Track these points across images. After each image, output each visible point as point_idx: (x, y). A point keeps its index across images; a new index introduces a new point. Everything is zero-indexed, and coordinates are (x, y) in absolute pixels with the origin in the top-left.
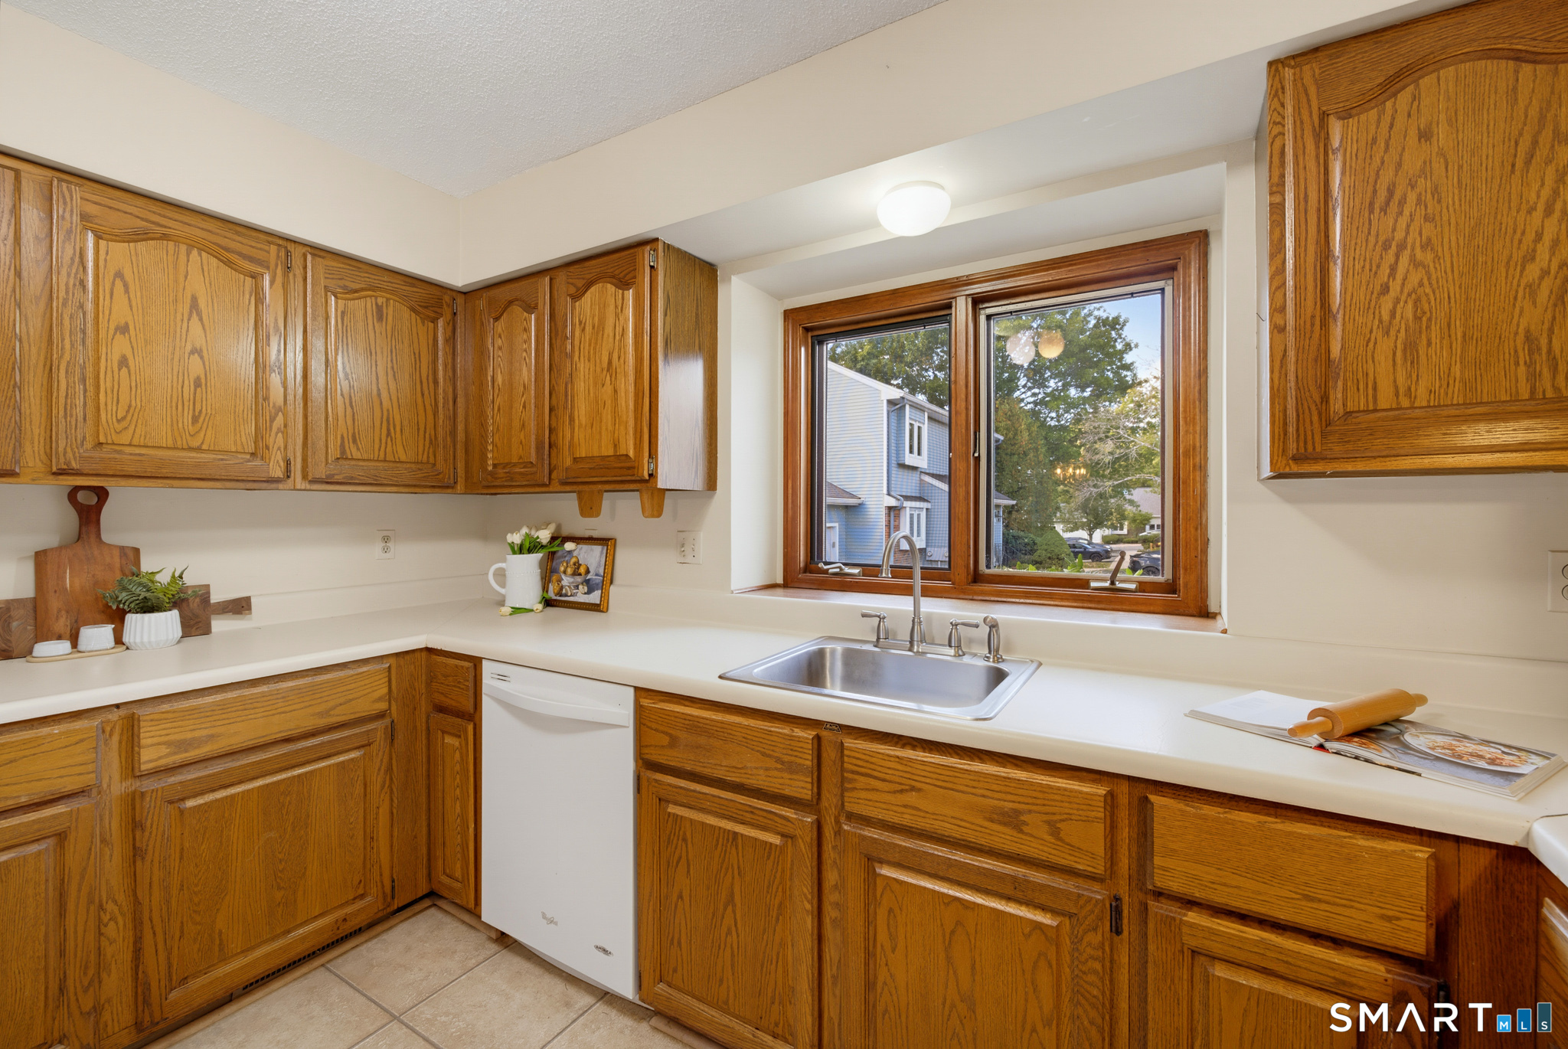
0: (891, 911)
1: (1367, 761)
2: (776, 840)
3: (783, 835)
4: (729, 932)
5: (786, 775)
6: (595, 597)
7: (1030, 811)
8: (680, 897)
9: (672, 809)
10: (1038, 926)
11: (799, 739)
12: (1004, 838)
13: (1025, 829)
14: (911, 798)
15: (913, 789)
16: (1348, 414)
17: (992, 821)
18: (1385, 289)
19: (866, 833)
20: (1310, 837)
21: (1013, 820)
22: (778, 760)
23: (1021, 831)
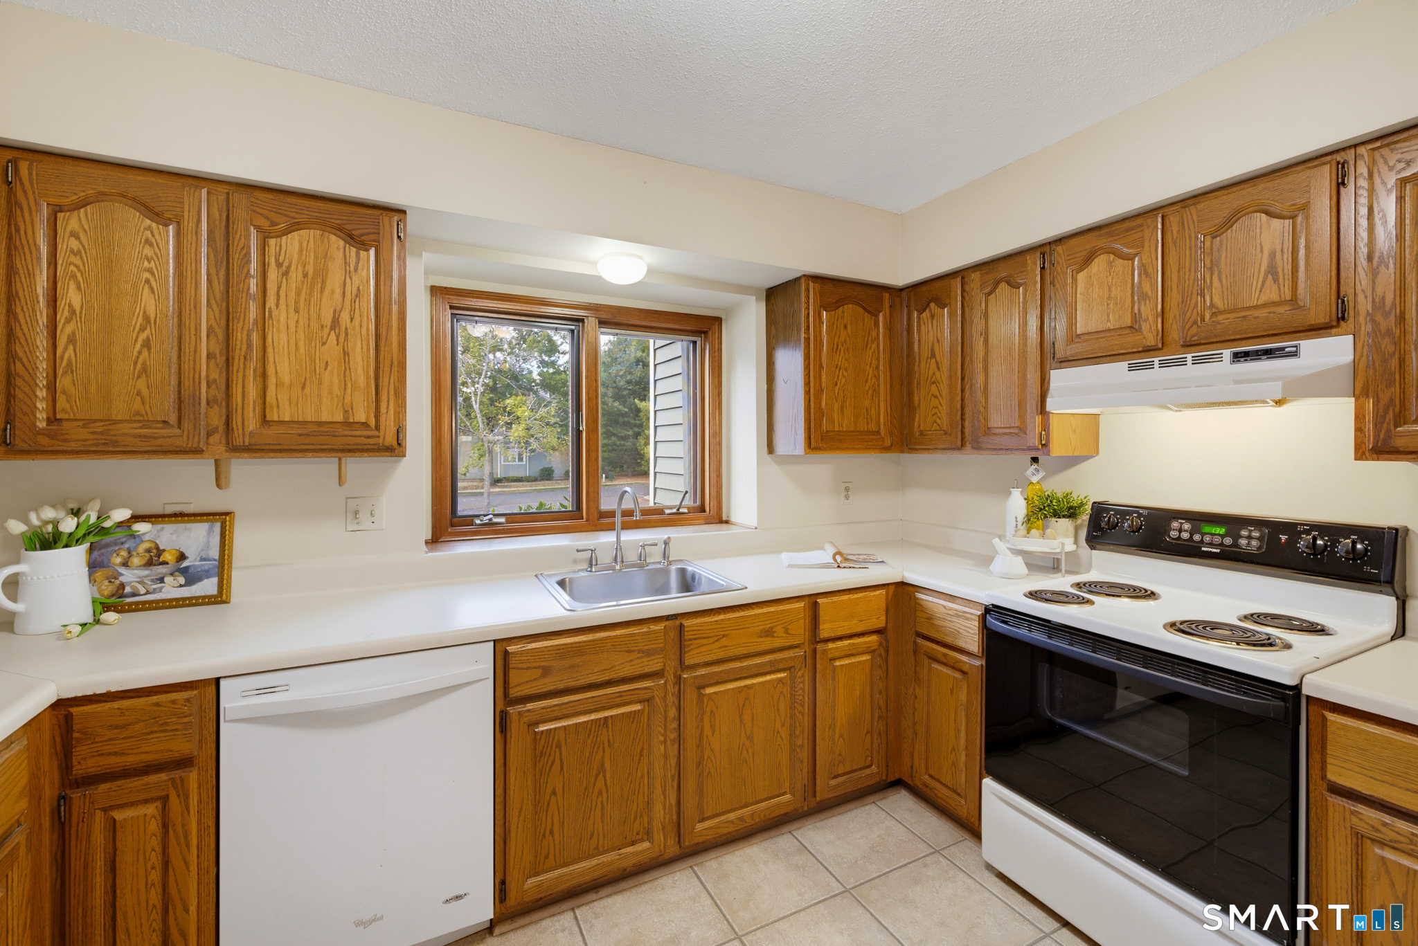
0: (712, 712)
1: (853, 568)
2: (638, 707)
3: (640, 702)
4: (600, 793)
5: (645, 659)
7: (777, 625)
8: (554, 793)
10: (780, 680)
11: (655, 632)
12: (767, 643)
13: (775, 635)
14: (724, 642)
15: (724, 636)
17: (761, 637)
19: (697, 673)
21: (769, 633)
22: (643, 651)
23: (773, 637)
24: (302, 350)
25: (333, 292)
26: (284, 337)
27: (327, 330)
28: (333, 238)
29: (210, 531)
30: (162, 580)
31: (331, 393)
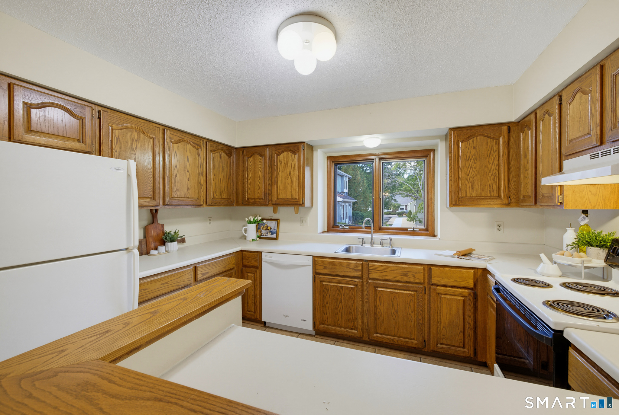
0: (380, 297)
1: (465, 259)
2: (353, 286)
3: (354, 285)
4: (340, 308)
5: (355, 272)
6: (274, 236)
7: (409, 273)
8: (327, 303)
9: (324, 283)
10: (411, 294)
11: (358, 264)
12: (404, 279)
13: (408, 276)
14: (385, 273)
15: (385, 271)
16: (462, 197)
17: (401, 275)
18: (468, 175)
19: (374, 282)
20: (457, 271)
21: (405, 275)
22: (354, 269)
23: (407, 277)
24: (284, 181)
25: (289, 166)
26: (281, 178)
27: (288, 176)
28: (290, 153)
29: (276, 223)
30: (267, 233)
31: (289, 191)
